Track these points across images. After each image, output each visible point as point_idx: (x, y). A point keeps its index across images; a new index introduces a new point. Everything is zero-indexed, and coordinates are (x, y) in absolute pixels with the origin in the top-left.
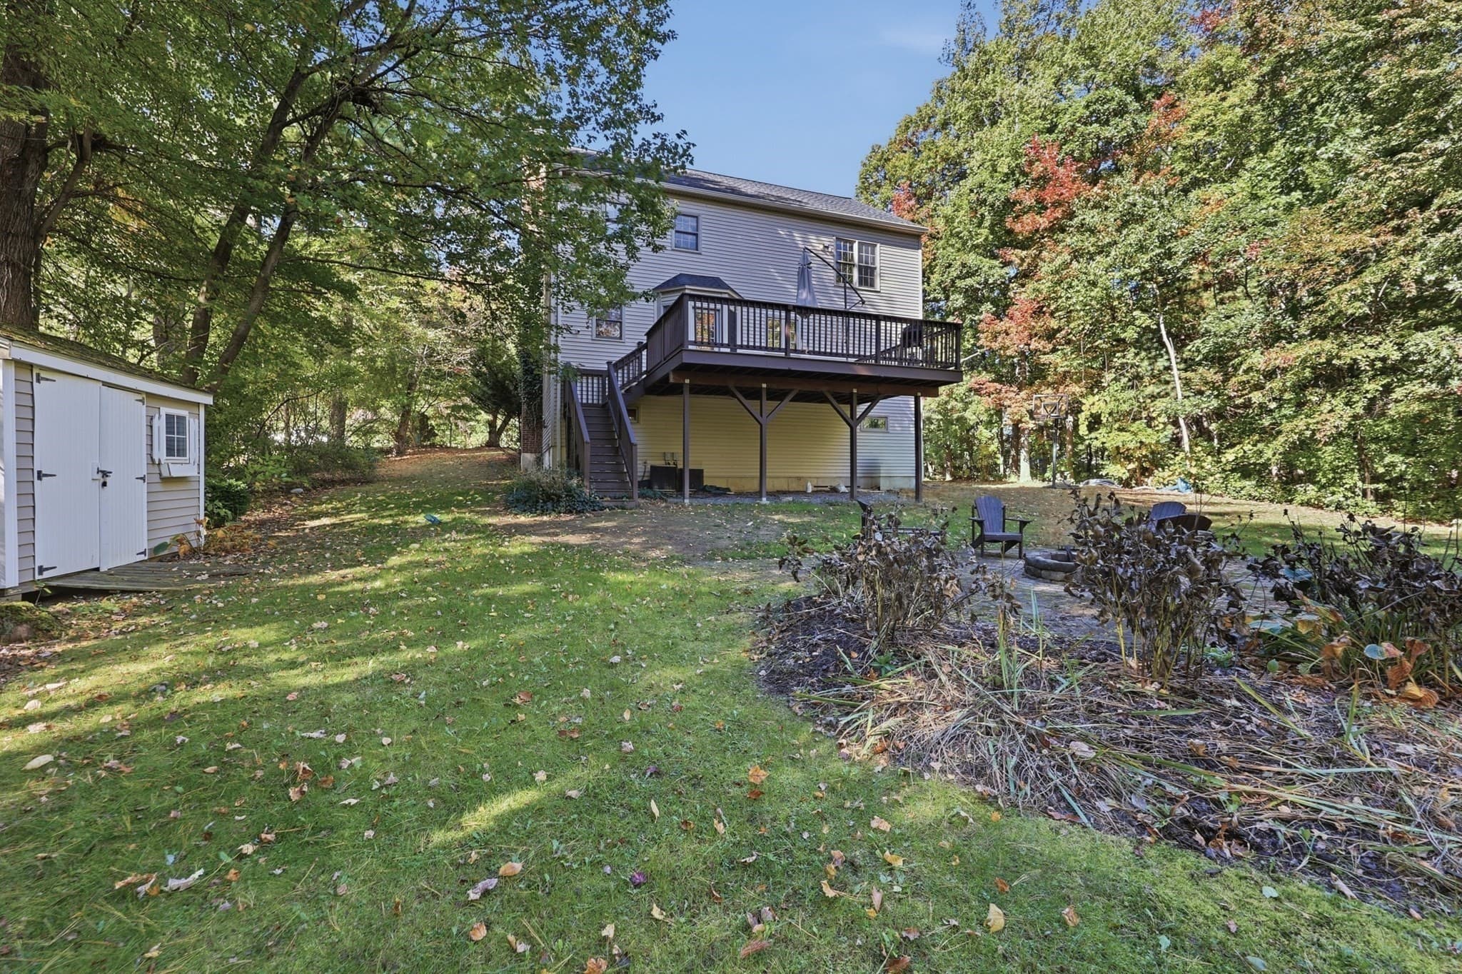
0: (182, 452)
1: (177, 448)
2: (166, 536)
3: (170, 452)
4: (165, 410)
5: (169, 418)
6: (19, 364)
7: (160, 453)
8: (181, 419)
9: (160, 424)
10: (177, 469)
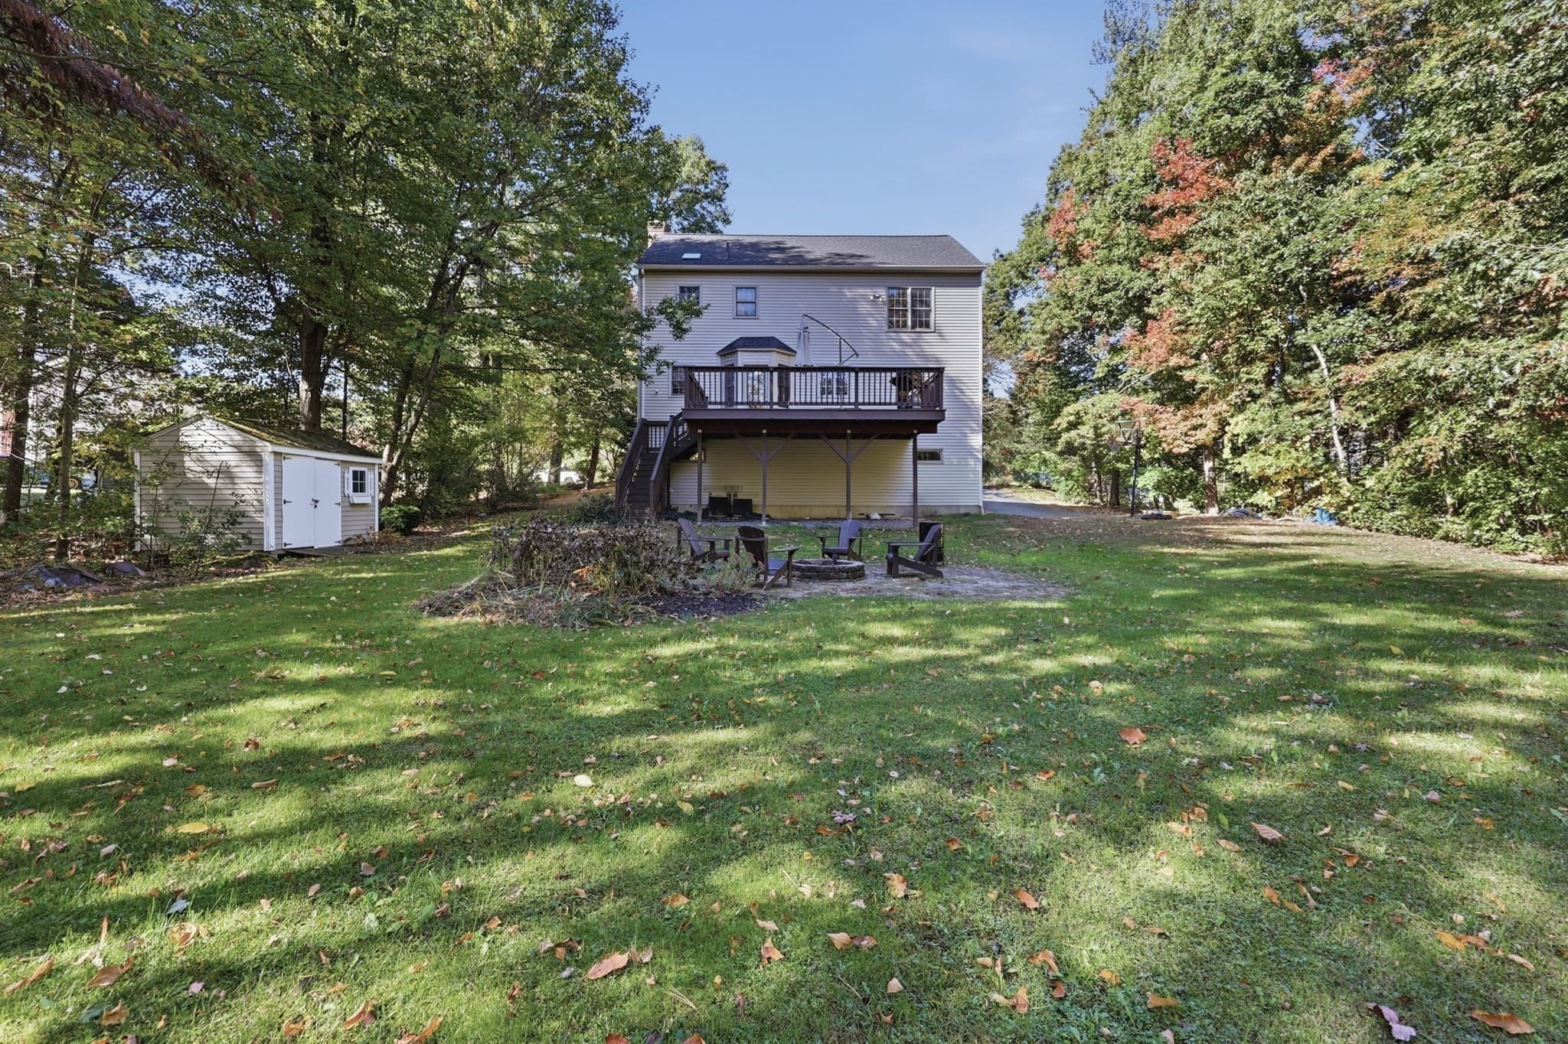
0: (362, 490)
1: (359, 487)
2: (351, 534)
3: (355, 490)
4: (353, 468)
5: (355, 473)
6: (275, 453)
7: (349, 490)
8: (363, 473)
9: (349, 476)
10: (358, 498)
